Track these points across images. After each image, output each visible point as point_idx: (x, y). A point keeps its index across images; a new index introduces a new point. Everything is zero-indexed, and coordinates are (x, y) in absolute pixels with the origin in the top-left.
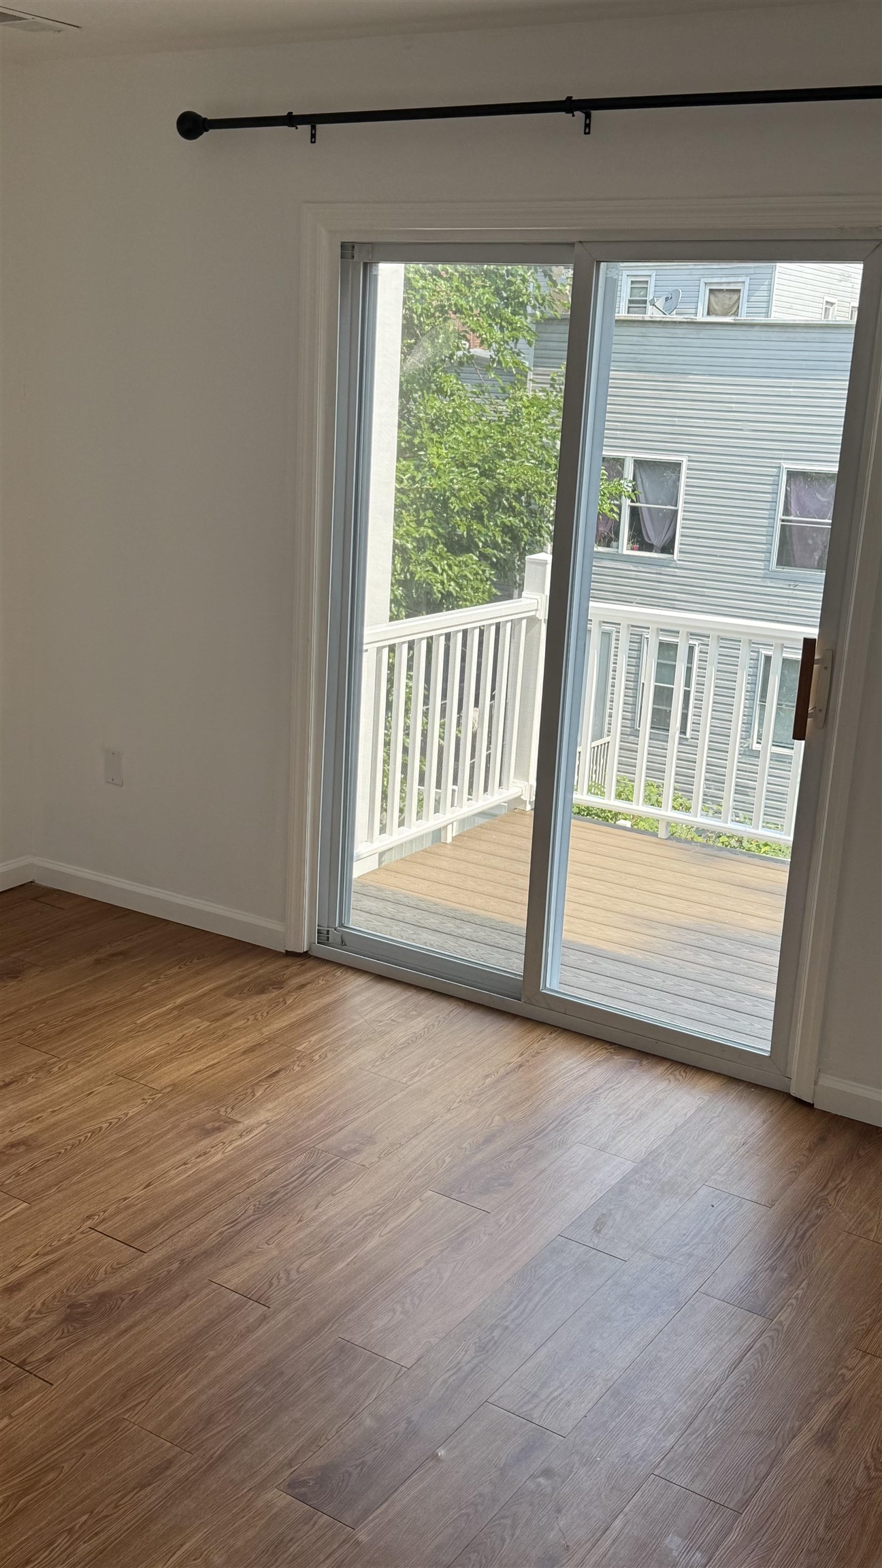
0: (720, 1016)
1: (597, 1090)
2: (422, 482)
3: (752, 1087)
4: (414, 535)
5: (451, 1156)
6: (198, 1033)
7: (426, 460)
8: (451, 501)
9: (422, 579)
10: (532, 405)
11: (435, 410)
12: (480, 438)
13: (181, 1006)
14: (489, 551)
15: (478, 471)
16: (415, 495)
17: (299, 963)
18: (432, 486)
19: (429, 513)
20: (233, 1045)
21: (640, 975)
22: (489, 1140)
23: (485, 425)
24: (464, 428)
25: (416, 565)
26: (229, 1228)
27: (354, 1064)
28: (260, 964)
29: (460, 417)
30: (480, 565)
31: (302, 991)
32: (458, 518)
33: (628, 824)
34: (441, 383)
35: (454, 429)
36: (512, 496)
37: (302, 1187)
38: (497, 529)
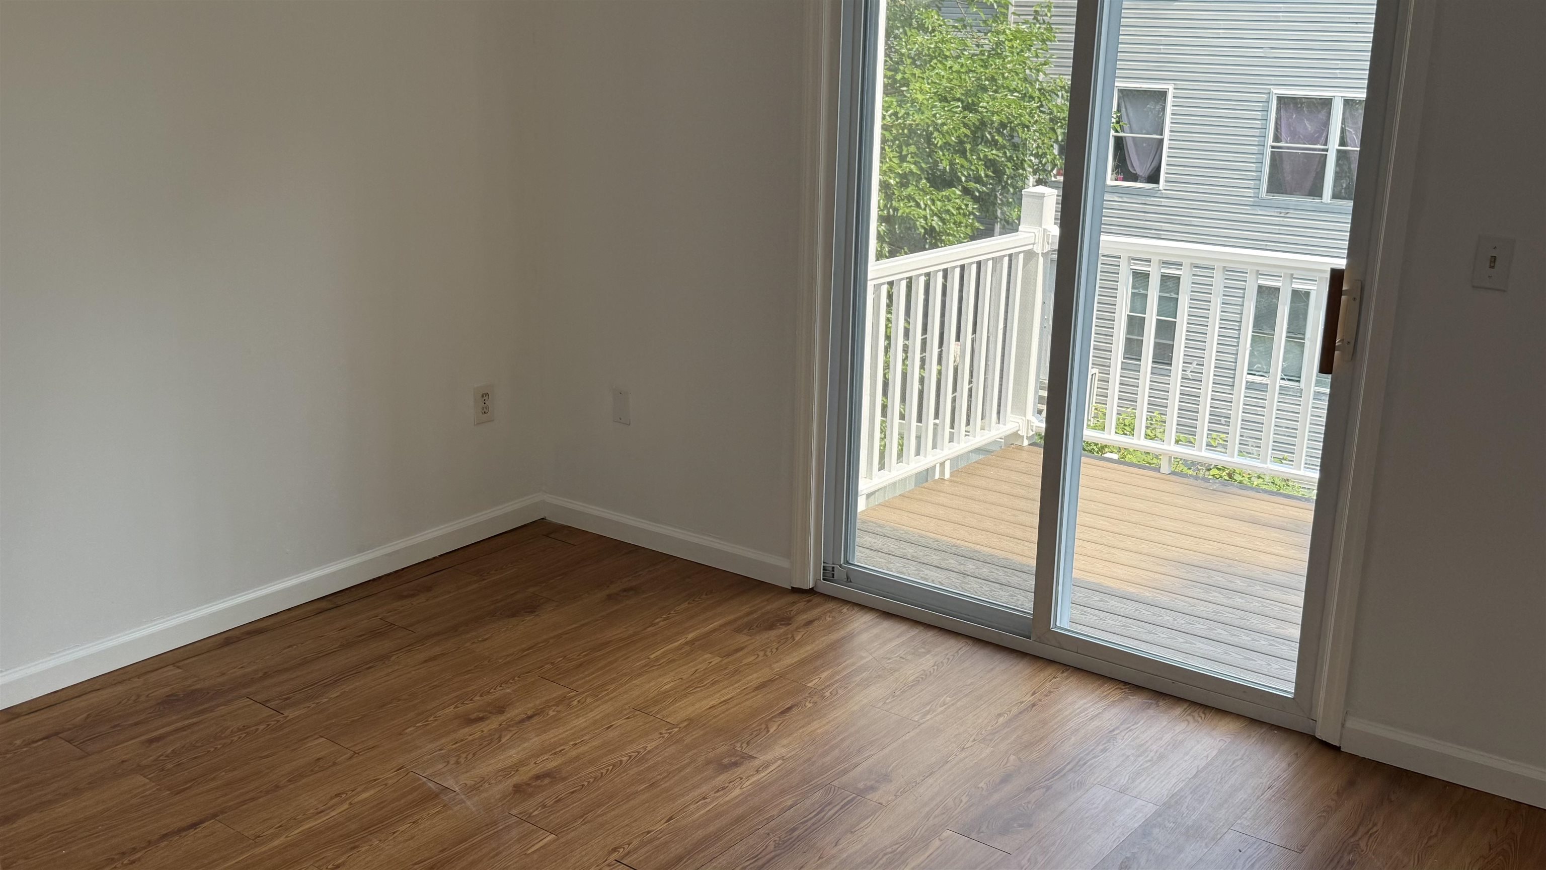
0: (1235, 656)
1: (1113, 730)
2: (904, 118)
3: (1274, 730)
4: (896, 171)
5: (968, 795)
6: (710, 669)
7: (909, 95)
8: (934, 136)
9: (905, 215)
10: (1016, 38)
11: (917, 46)
12: (963, 73)
13: (692, 642)
14: (972, 185)
15: (961, 106)
16: (898, 131)
17: (805, 600)
18: (915, 121)
19: (912, 149)
20: (745, 680)
21: (1149, 613)
22: (1006, 779)
23: (968, 59)
24: (946, 63)
25: (899, 201)
26: (751, 864)
27: (865, 701)
28: (767, 601)
29: (943, 52)
30: (963, 199)
31: (810, 628)
32: (941, 153)
33: (1115, 456)
34: (923, 20)
35: (936, 64)
36: (994, 130)
37: (821, 823)
38: (980, 163)
